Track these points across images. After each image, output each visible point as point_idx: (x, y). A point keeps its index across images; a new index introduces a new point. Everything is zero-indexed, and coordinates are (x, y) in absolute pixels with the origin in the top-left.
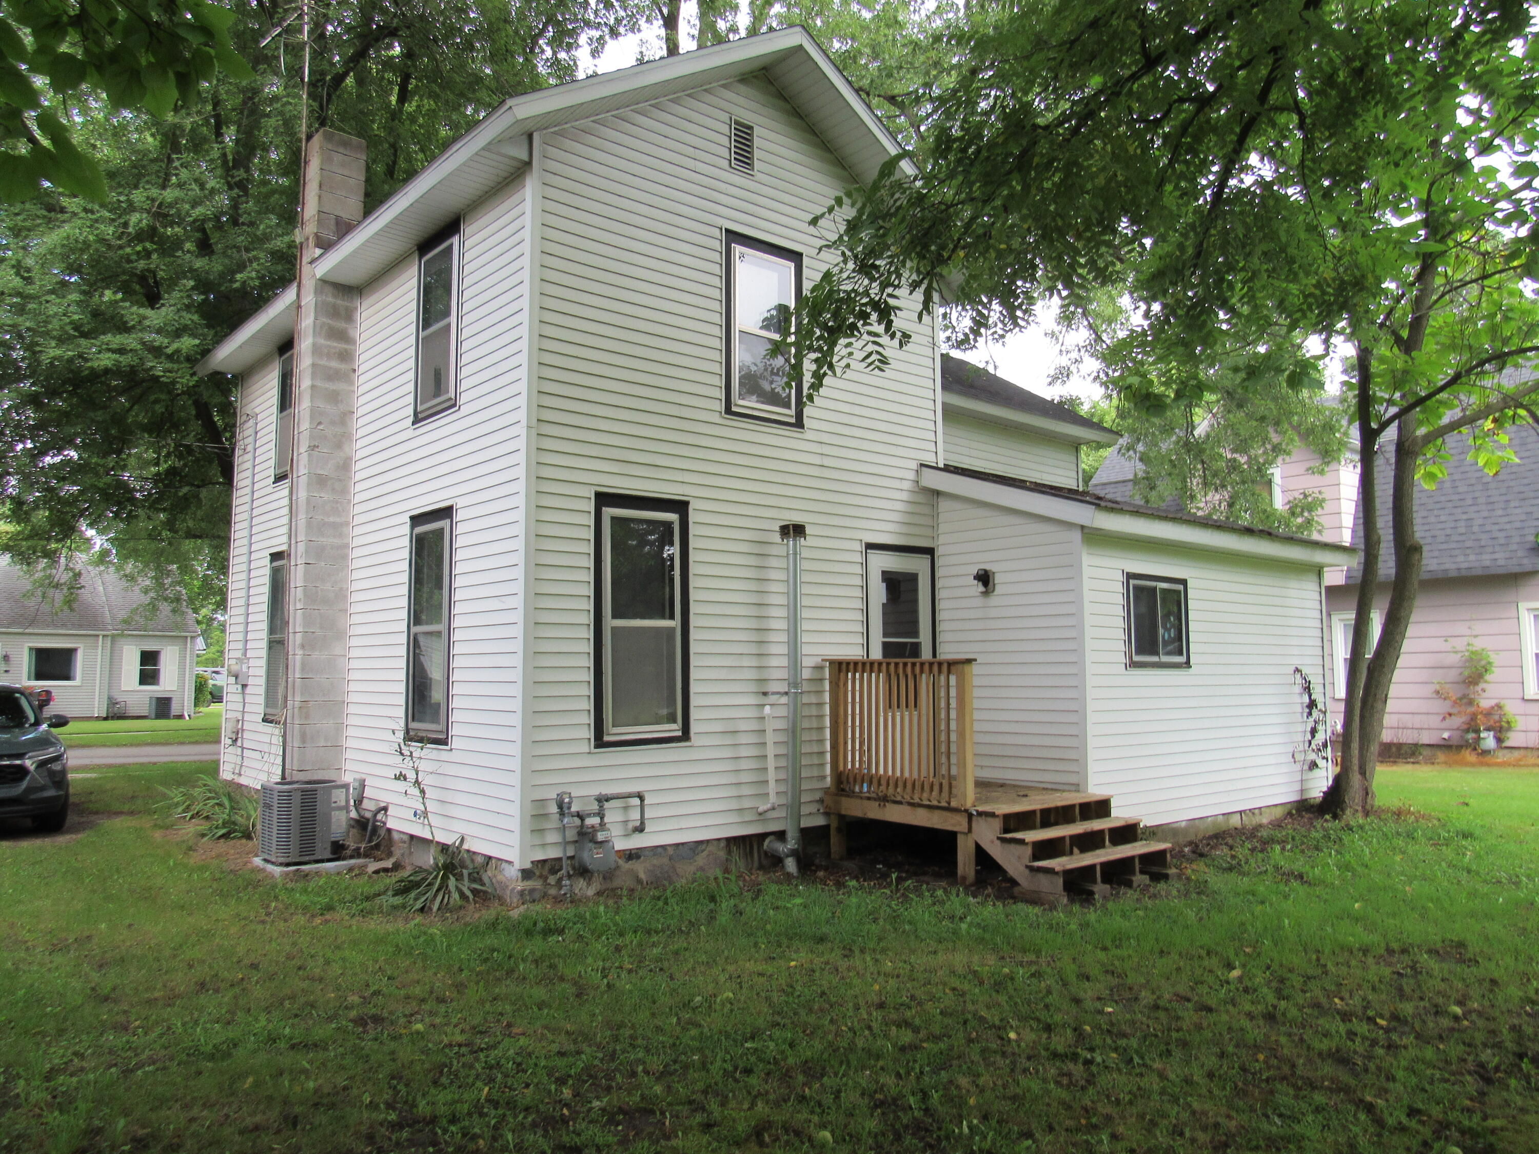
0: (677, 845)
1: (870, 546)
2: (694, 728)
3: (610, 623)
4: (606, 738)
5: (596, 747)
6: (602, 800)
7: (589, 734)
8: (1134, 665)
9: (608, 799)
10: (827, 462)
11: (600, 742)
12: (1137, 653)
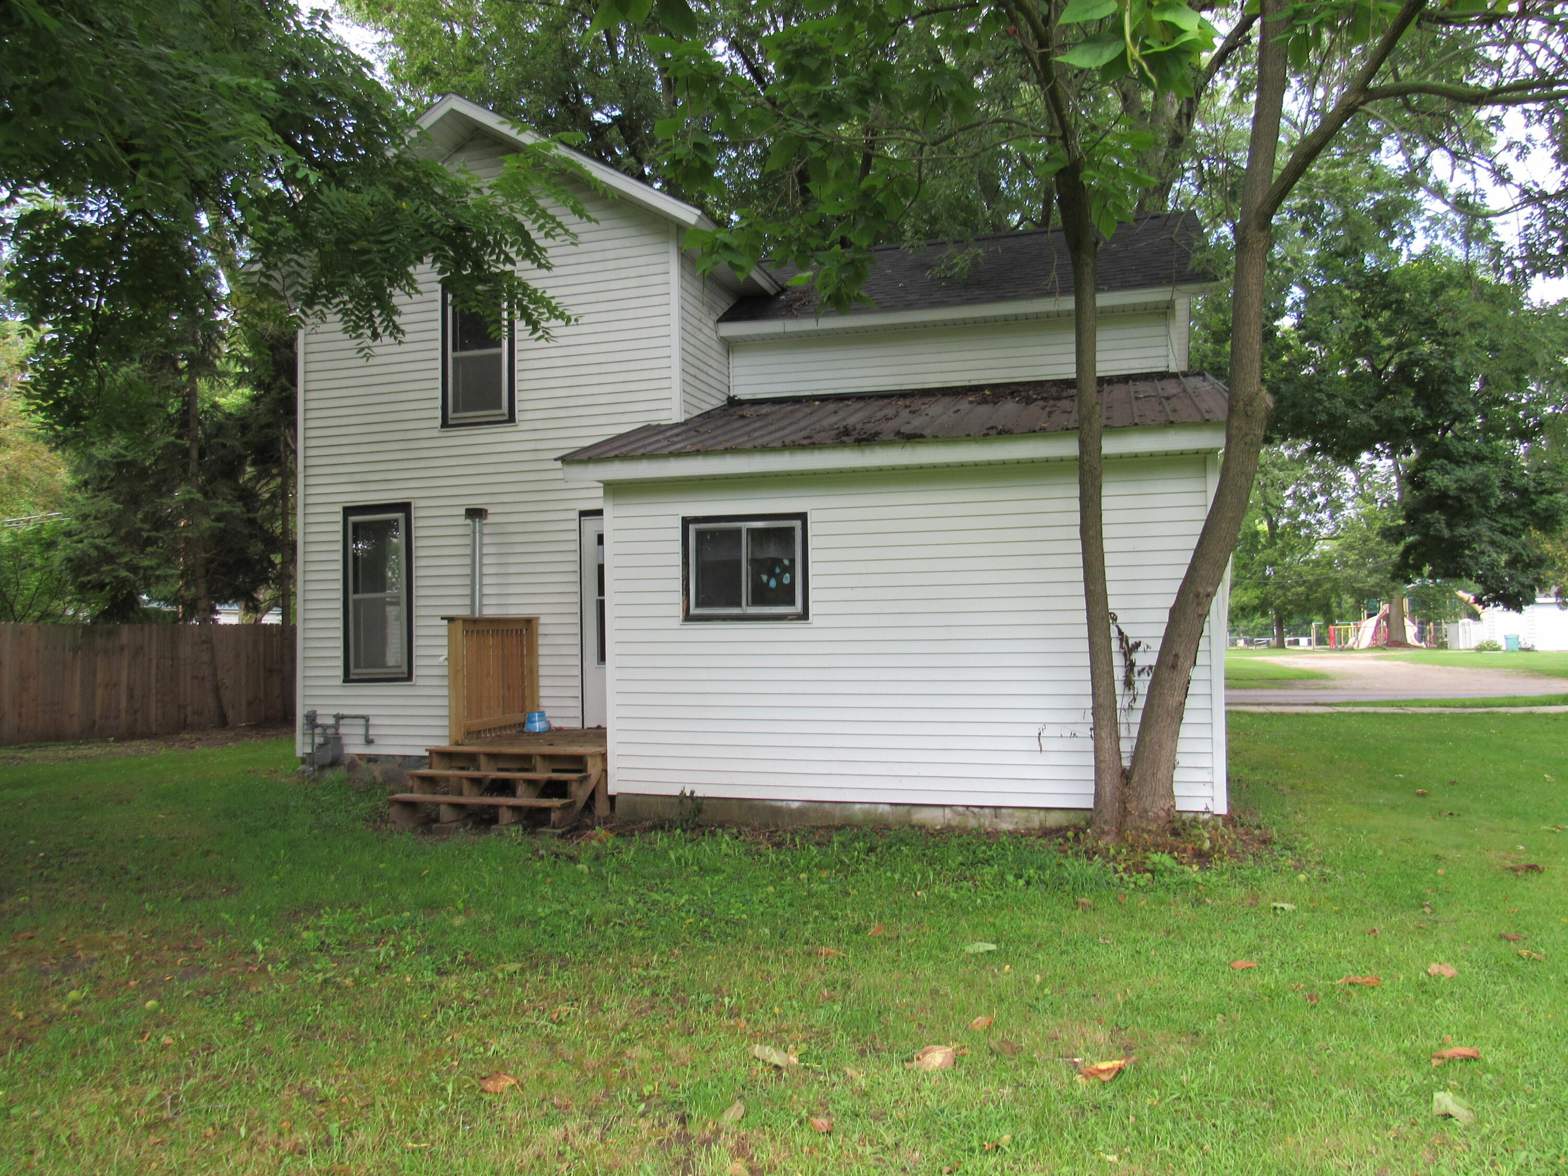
0: (405, 757)
1: (583, 514)
2: (416, 672)
3: (352, 597)
4: (352, 677)
5: (344, 681)
6: (338, 717)
7: (340, 672)
8: (688, 617)
9: (343, 717)
10: (540, 446)
11: (347, 679)
12: (698, 605)
